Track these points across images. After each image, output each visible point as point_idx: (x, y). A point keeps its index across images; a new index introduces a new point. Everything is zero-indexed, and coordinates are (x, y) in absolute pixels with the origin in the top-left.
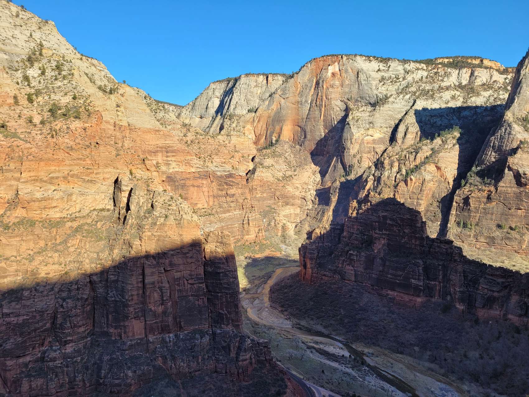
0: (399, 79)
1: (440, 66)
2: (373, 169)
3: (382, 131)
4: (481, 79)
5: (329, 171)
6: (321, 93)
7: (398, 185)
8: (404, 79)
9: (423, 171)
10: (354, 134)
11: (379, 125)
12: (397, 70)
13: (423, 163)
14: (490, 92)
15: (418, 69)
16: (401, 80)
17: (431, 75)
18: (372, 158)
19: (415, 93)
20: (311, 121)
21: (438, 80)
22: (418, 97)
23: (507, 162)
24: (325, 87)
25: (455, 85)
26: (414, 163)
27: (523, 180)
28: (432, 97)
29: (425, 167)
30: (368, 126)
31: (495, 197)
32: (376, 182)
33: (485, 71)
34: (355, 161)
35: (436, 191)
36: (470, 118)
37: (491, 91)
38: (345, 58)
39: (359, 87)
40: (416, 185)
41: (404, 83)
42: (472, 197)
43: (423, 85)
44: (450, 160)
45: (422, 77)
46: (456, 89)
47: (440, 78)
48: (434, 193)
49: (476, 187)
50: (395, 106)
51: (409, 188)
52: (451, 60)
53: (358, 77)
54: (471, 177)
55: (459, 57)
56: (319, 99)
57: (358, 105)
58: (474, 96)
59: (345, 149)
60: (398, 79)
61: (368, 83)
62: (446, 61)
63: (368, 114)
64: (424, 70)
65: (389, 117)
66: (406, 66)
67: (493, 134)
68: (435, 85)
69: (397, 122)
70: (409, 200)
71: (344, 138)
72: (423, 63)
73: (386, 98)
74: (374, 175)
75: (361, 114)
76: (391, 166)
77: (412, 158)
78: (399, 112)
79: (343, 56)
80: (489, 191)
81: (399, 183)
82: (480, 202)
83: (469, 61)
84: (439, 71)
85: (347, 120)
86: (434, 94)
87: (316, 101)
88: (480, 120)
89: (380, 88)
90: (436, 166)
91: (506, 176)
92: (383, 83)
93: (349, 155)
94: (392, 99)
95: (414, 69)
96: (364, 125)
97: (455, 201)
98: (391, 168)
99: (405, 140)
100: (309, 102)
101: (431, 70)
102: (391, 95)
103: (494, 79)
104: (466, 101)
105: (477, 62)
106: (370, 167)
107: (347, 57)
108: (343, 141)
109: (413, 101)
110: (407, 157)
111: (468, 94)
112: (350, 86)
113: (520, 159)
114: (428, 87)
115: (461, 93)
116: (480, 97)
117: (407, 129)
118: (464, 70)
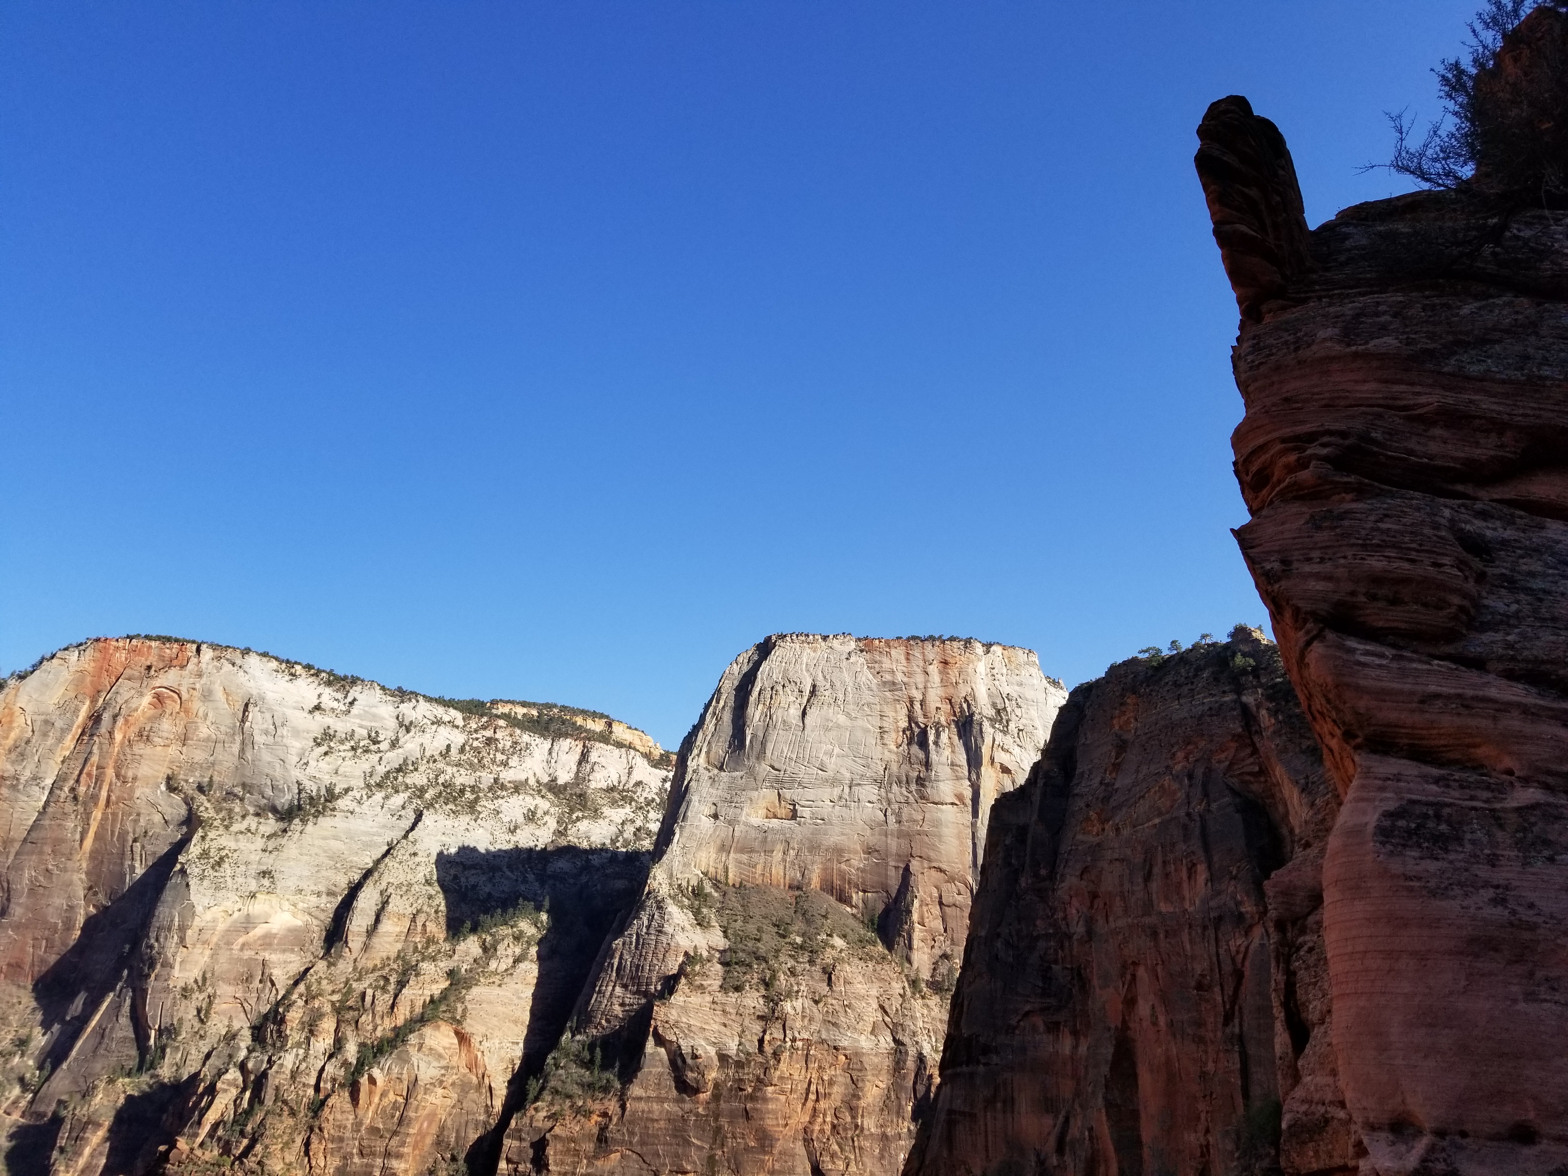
0: (379, 742)
1: (502, 723)
2: (243, 1045)
3: (301, 905)
4: (605, 773)
5: (74, 1053)
6: (101, 756)
7: (323, 1103)
8: (394, 744)
9: (413, 1051)
10: (199, 909)
11: (292, 883)
12: (375, 717)
13: (419, 1021)
14: (625, 812)
15: (438, 722)
16: (384, 746)
17: (476, 744)
18: (253, 1002)
19: (422, 790)
20: (41, 853)
21: (493, 761)
22: (430, 805)
23: (651, 1018)
24: (118, 736)
25: (538, 782)
26: (387, 1021)
27: (690, 1075)
28: (472, 807)
29: (422, 1037)
30: (253, 886)
31: (618, 1136)
32: (248, 1094)
33: (616, 752)
34: (187, 1012)
35: (449, 1122)
36: (571, 881)
37: (628, 809)
38: (207, 654)
39: (242, 751)
40: (385, 1101)
41: (394, 758)
42: (556, 1137)
43: (449, 770)
44: (501, 1009)
45: (448, 747)
46: (539, 791)
47: (500, 757)
48: (442, 1128)
49: (568, 1103)
50: (355, 824)
51: (360, 1112)
52: (535, 713)
53: (243, 721)
54: (557, 1066)
55: (555, 706)
56: (89, 775)
57: (230, 811)
58: (586, 817)
59: (152, 966)
60: (376, 742)
61: (275, 744)
62: (520, 711)
63: (260, 843)
64: (457, 727)
65: (331, 858)
66: (406, 708)
67: (620, 933)
68: (484, 774)
69: (357, 877)
70: (356, 1160)
71: (155, 923)
72: (455, 708)
73: (331, 796)
74: (242, 1067)
75: (237, 841)
76: (311, 1032)
77: (384, 1000)
78: (367, 846)
79: (204, 647)
80: (604, 1115)
81: (328, 1096)
82: (576, 1153)
83: (579, 721)
84: (499, 735)
85: (181, 859)
86: (477, 799)
87: (78, 781)
88: (599, 887)
89: (312, 763)
90: (457, 1033)
91: (647, 1061)
92: (324, 748)
93: (167, 990)
94: (349, 803)
95: (425, 720)
96: (241, 880)
97: (503, 1155)
98: (308, 1039)
99: (375, 940)
100: (49, 782)
101: (476, 731)
102: (347, 790)
103: (635, 777)
104: (566, 829)
105: (597, 726)
106: (234, 1037)
107: (218, 653)
108: (153, 935)
109: (412, 817)
110: (368, 999)
111: (572, 811)
112: (214, 743)
113: (684, 1009)
114: (463, 778)
115: (553, 804)
116: (600, 821)
117: (385, 903)
118: (565, 744)
